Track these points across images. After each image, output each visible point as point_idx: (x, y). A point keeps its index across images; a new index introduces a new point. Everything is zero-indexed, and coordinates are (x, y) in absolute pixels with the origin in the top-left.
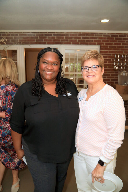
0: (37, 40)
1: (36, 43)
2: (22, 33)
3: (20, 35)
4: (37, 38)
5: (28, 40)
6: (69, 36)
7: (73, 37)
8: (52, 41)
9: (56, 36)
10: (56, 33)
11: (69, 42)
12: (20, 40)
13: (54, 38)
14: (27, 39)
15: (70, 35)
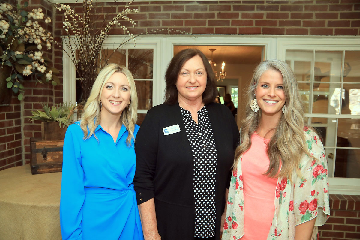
0: (210, 23)
1: (209, 31)
2: (172, 4)
3: (166, 8)
4: (212, 16)
5: (187, 23)
6: (304, 12)
7: (314, 13)
8: (254, 26)
9: (265, 12)
10: (265, 4)
11: (302, 27)
12: (165, 23)
13: (261, 16)
14: (184, 20)
15: (306, 8)
